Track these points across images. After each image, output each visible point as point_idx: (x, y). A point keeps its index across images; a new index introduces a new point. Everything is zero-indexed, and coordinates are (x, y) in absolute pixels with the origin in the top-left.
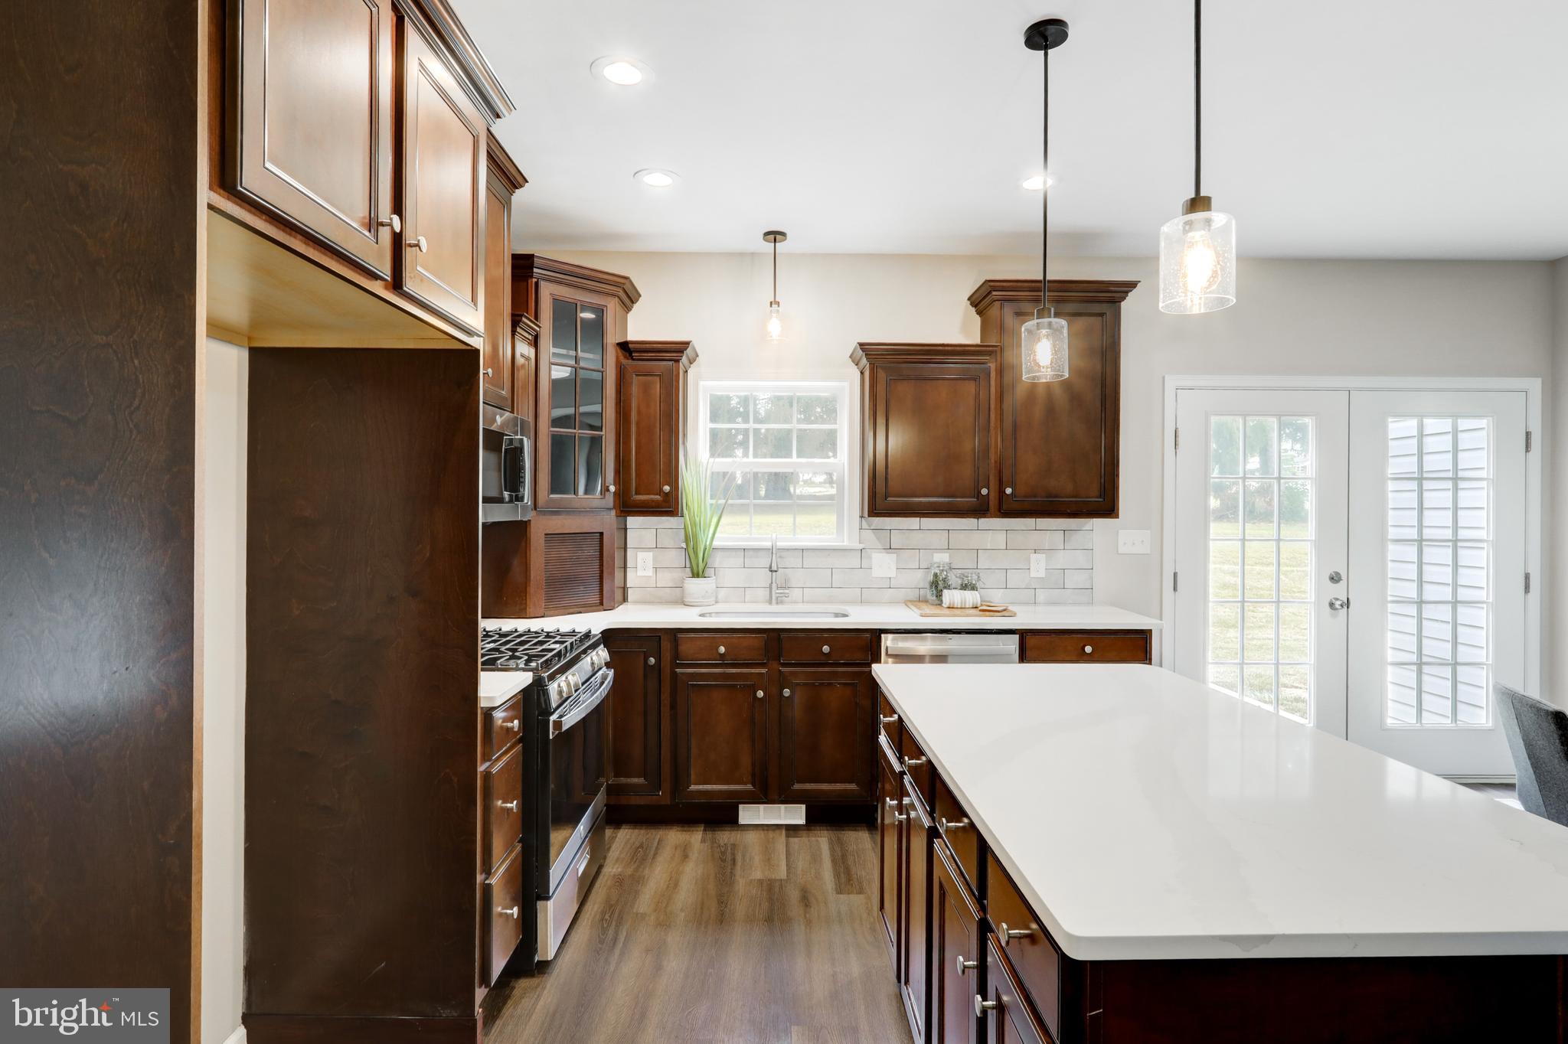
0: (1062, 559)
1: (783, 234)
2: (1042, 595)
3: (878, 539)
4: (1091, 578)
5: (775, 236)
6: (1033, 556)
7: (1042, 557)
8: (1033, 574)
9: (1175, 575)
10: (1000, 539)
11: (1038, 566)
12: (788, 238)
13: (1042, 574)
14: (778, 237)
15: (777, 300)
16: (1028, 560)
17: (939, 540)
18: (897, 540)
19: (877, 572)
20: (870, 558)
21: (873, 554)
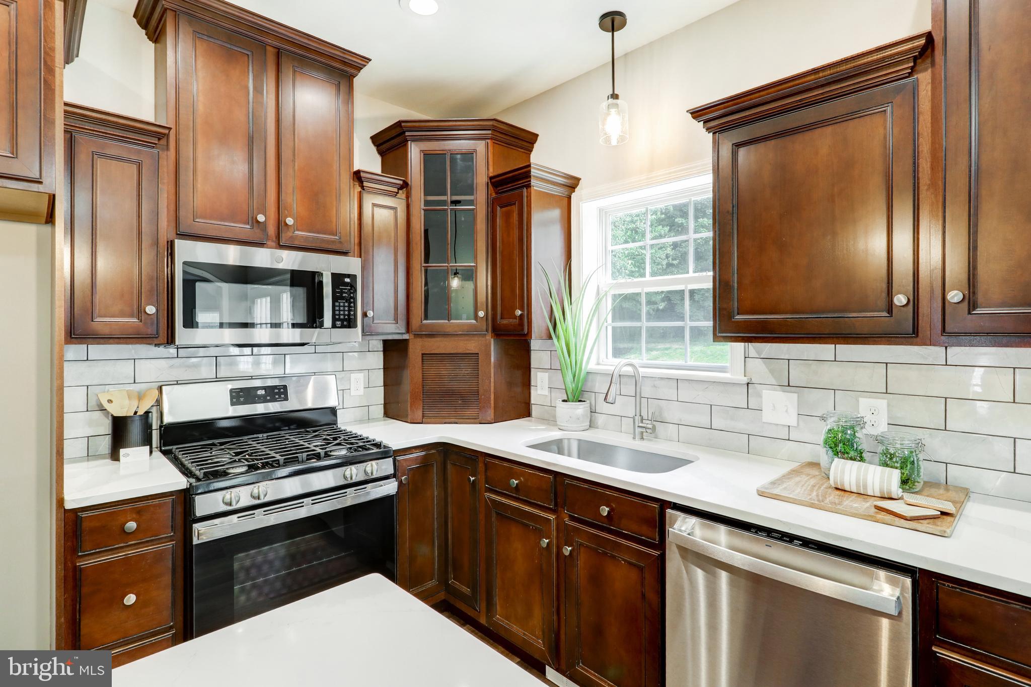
1: (621, 14)
3: (774, 373)
5: (612, 20)
15: (616, 93)
17: (873, 378)
18: (798, 374)
19: (768, 416)
20: (759, 396)
21: (764, 391)
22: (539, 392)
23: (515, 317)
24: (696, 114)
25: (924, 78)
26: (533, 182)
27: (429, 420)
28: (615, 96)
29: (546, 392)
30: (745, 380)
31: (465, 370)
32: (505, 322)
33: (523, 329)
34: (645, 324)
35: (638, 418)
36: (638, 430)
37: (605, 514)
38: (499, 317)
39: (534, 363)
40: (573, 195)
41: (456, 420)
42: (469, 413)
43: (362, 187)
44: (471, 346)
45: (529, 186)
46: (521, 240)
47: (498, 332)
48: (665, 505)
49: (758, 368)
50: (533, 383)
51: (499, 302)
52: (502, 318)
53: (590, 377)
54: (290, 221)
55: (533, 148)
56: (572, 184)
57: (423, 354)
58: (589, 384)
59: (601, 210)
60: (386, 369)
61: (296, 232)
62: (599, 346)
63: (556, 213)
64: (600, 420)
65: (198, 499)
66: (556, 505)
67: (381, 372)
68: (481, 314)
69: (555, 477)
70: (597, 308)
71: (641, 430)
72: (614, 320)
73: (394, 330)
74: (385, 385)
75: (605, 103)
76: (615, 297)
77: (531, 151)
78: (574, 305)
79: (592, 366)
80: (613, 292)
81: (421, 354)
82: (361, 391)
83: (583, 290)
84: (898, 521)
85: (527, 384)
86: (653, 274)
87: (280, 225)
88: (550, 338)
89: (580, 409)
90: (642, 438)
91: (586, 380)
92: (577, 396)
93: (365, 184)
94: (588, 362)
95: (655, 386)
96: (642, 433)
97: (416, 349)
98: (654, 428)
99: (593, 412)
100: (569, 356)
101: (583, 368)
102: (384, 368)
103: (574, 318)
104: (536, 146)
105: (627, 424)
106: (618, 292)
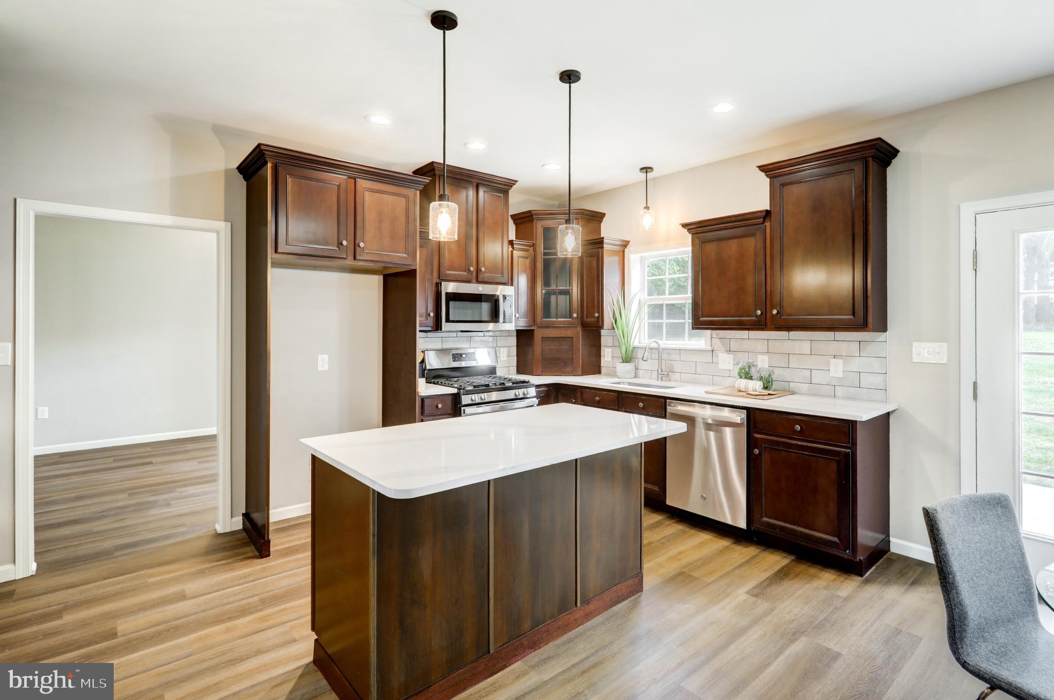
0: (857, 364)
1: (651, 168)
2: (840, 391)
3: (723, 344)
4: (885, 381)
5: (646, 169)
6: (833, 361)
7: (840, 362)
8: (832, 374)
9: (975, 384)
10: (806, 347)
11: (837, 369)
12: (654, 170)
13: (840, 374)
14: (648, 170)
15: (648, 206)
16: (828, 364)
17: (761, 346)
18: (734, 345)
19: (722, 366)
20: (717, 356)
21: (720, 354)
22: (606, 359)
23: (595, 317)
24: (684, 226)
25: (768, 224)
26: (605, 246)
27: (545, 374)
28: (647, 208)
29: (610, 359)
30: (710, 349)
31: (565, 347)
32: (589, 320)
33: (599, 324)
34: (665, 321)
35: (660, 370)
36: (660, 376)
37: (642, 406)
38: (585, 317)
39: (603, 344)
40: (626, 250)
41: (560, 374)
42: (568, 369)
43: (513, 248)
44: (569, 333)
45: (602, 248)
46: (598, 277)
47: (584, 325)
48: (666, 398)
49: (717, 342)
50: (602, 355)
51: (585, 309)
52: (587, 317)
53: (635, 350)
54: (483, 269)
55: (602, 220)
56: (625, 244)
57: (542, 337)
58: (634, 354)
59: (641, 257)
60: (518, 346)
61: (485, 274)
62: (640, 332)
63: (616, 259)
64: (641, 373)
65: (463, 397)
66: (618, 407)
67: (515, 348)
68: (575, 315)
69: (618, 394)
70: (639, 312)
71: (661, 376)
72: (649, 318)
73: (522, 324)
74: (517, 356)
75: (643, 211)
76: (650, 306)
77: (601, 222)
78: (626, 311)
79: (636, 344)
80: (648, 303)
81: (541, 338)
82: (505, 359)
83: (631, 303)
84: (751, 396)
85: (598, 355)
86: (670, 294)
87: (478, 270)
88: (613, 328)
89: (629, 367)
90: (662, 380)
91: (633, 352)
92: (627, 360)
93: (515, 246)
94: (633, 342)
95: (669, 354)
96: (662, 378)
97: (539, 334)
98: (668, 374)
99: (637, 369)
100: (624, 338)
101: (631, 344)
102: (517, 346)
103: (626, 317)
104: (604, 219)
105: (655, 374)
106: (651, 303)
